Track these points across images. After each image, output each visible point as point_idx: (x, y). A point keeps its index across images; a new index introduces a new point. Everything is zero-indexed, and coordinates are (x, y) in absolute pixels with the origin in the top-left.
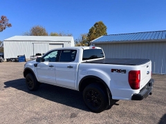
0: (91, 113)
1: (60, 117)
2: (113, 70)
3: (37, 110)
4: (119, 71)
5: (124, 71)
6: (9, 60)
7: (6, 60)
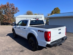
0: (31, 51)
4: (41, 31)
5: (43, 31)
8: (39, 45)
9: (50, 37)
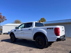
1: (25, 51)
2: (48, 29)
3: (14, 48)
5: (53, 28)
6: (4, 34)
7: (3, 34)
8: (49, 41)
9: (59, 32)
